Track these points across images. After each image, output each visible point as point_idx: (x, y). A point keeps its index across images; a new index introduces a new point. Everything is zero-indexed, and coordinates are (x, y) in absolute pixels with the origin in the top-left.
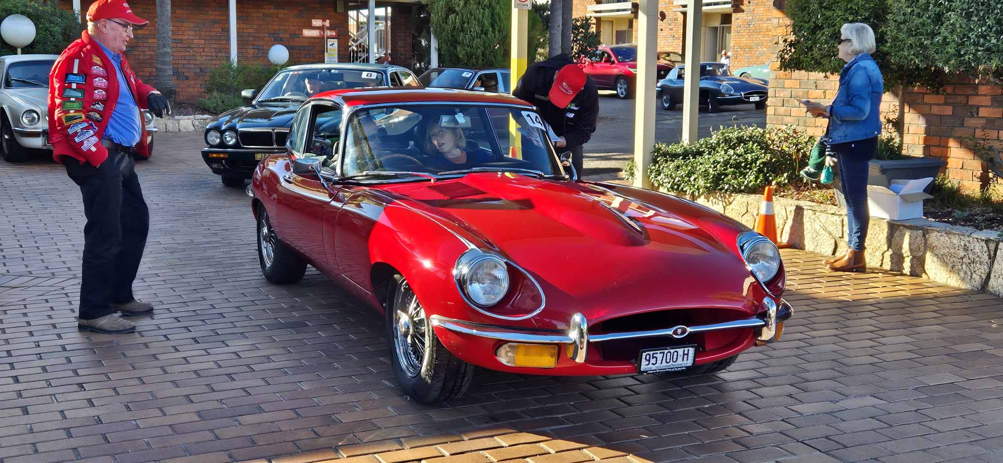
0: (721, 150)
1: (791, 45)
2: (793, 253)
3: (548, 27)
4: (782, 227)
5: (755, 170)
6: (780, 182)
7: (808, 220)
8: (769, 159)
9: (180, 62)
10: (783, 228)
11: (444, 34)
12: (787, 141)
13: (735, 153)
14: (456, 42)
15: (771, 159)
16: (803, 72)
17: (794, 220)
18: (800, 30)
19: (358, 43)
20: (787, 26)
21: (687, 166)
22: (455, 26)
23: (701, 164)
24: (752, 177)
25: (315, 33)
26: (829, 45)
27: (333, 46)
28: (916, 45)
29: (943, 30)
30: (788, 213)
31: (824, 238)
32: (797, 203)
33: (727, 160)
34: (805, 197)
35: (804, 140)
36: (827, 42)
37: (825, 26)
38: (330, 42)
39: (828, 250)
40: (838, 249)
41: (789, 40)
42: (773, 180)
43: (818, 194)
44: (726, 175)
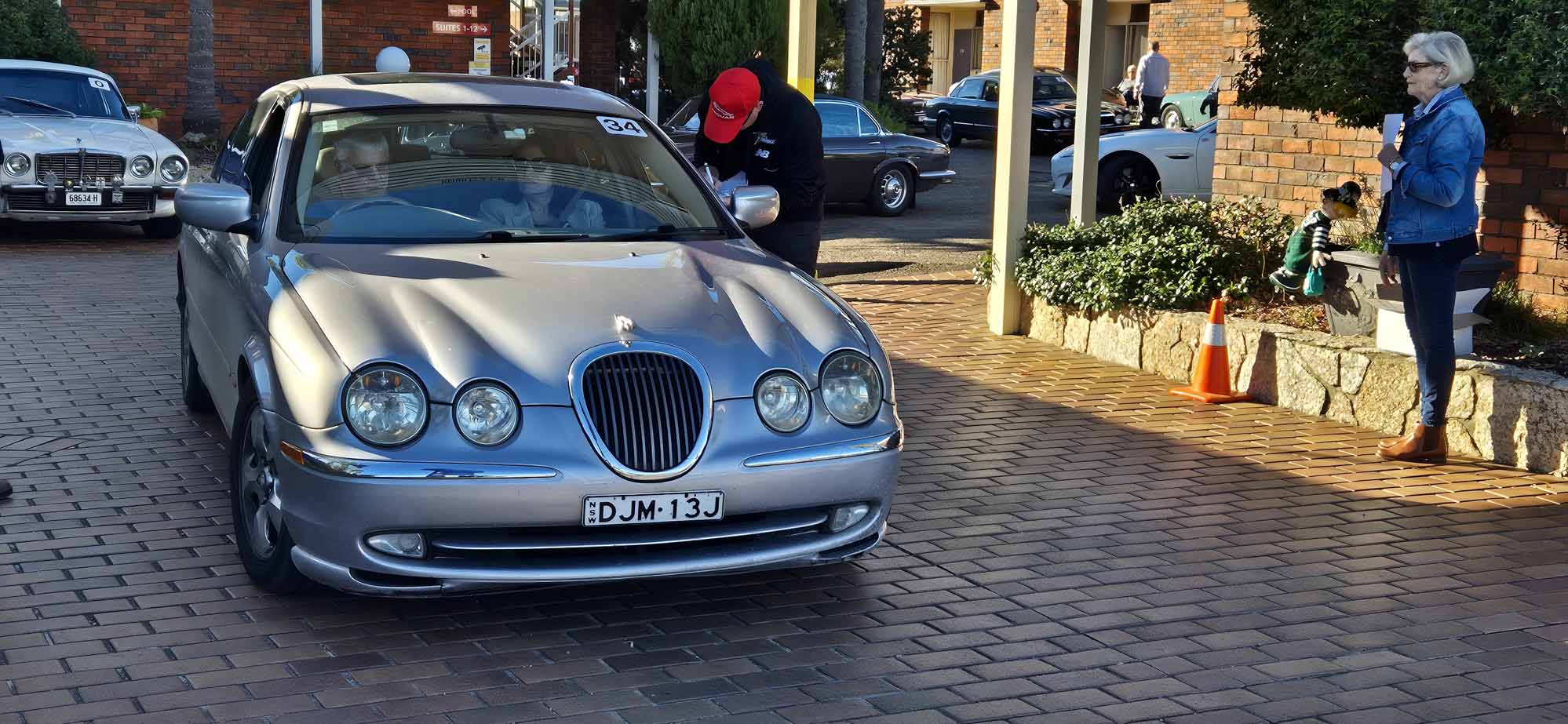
0: (1138, 237)
1: (1256, 64)
2: (1256, 411)
3: (843, 23)
4: (1238, 366)
5: (1195, 270)
6: (1234, 290)
7: (1282, 355)
8: (1216, 252)
9: (227, 73)
10: (1240, 369)
11: (670, 32)
12: (1246, 223)
13: (1160, 243)
14: (691, 46)
15: (1220, 252)
16: (1276, 109)
17: (1259, 356)
18: (1271, 40)
19: (523, 44)
20: (1250, 33)
21: (1080, 262)
22: (688, 21)
23: (1104, 259)
24: (1188, 283)
25: (453, 28)
26: (1320, 66)
27: (483, 49)
30: (1248, 343)
31: (1309, 385)
32: (1263, 327)
33: (1147, 253)
34: (1276, 318)
35: (1277, 222)
36: (1316, 62)
37: (1314, 34)
38: (478, 43)
39: (1314, 406)
40: (1332, 405)
41: (1254, 56)
42: (1222, 288)
43: (1298, 313)
44: (1146, 278)
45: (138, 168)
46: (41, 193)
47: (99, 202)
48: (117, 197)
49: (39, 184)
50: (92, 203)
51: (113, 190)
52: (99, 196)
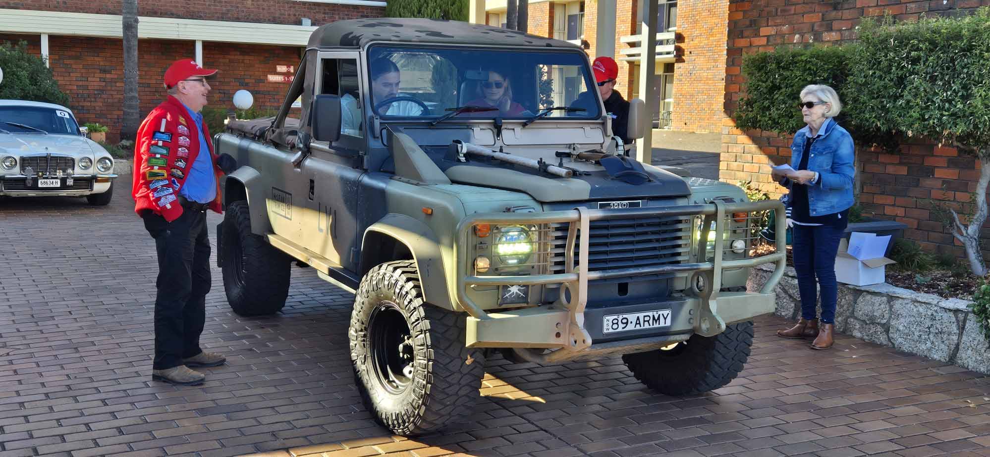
28: (877, 107)
29: (906, 93)
36: (785, 103)
37: (783, 86)
45: (84, 164)
46: (24, 180)
47: (59, 185)
48: (70, 182)
49: (22, 175)
50: (54, 185)
51: (67, 178)
52: (59, 181)
